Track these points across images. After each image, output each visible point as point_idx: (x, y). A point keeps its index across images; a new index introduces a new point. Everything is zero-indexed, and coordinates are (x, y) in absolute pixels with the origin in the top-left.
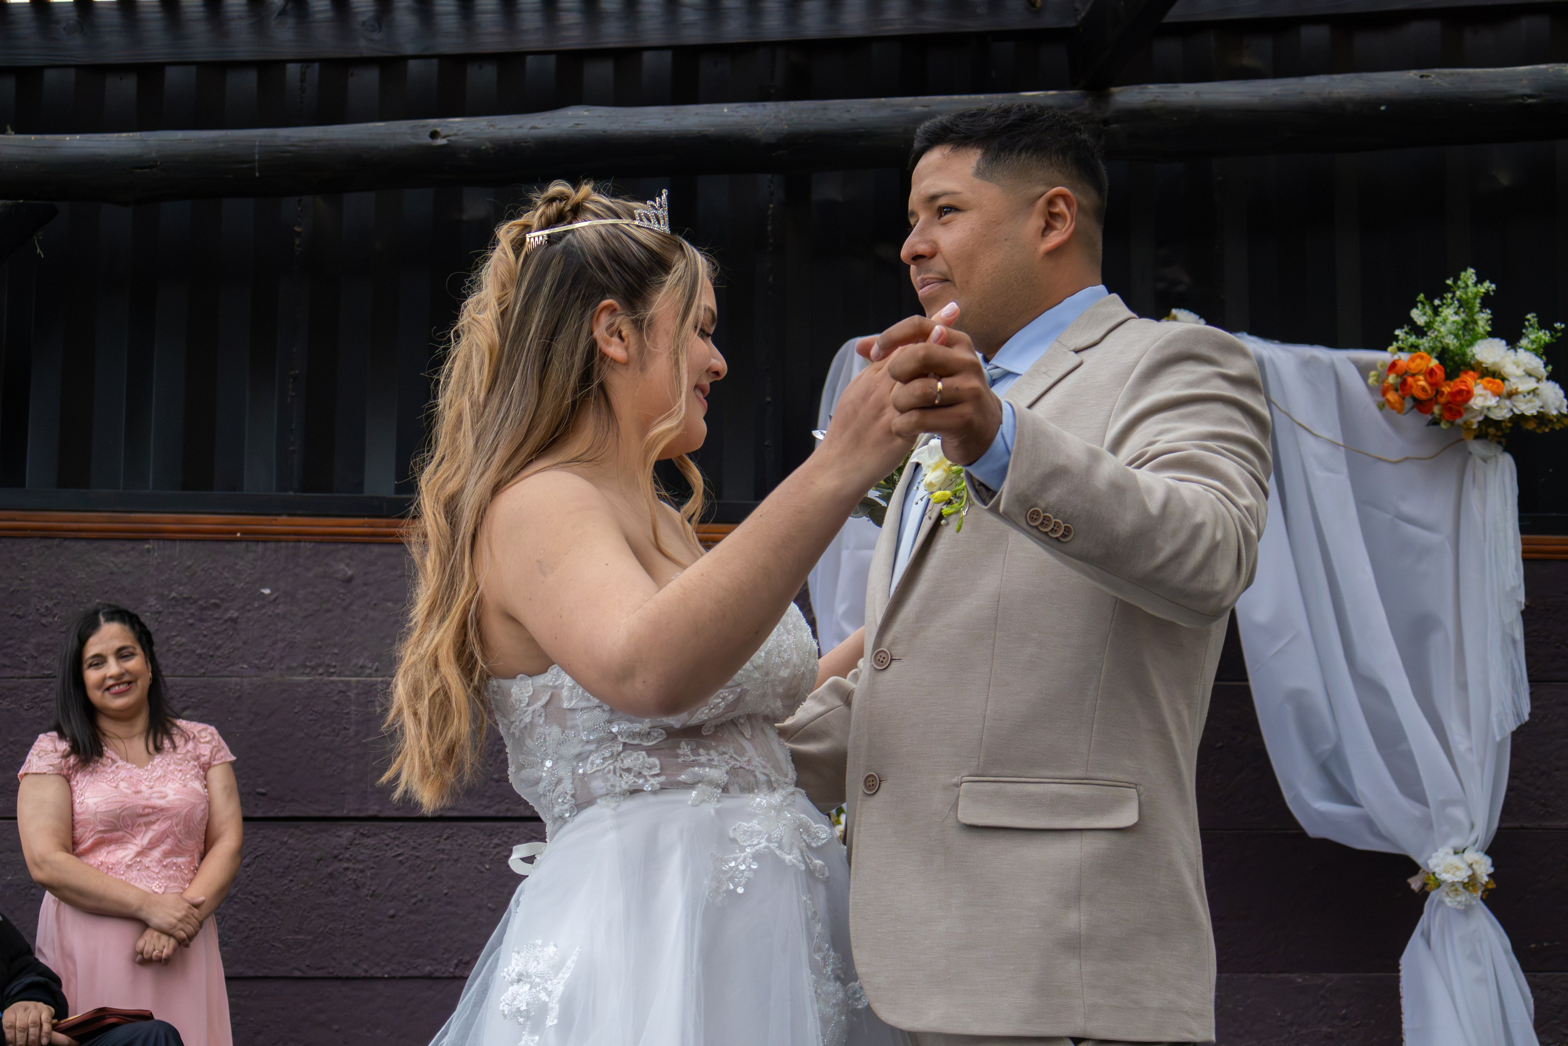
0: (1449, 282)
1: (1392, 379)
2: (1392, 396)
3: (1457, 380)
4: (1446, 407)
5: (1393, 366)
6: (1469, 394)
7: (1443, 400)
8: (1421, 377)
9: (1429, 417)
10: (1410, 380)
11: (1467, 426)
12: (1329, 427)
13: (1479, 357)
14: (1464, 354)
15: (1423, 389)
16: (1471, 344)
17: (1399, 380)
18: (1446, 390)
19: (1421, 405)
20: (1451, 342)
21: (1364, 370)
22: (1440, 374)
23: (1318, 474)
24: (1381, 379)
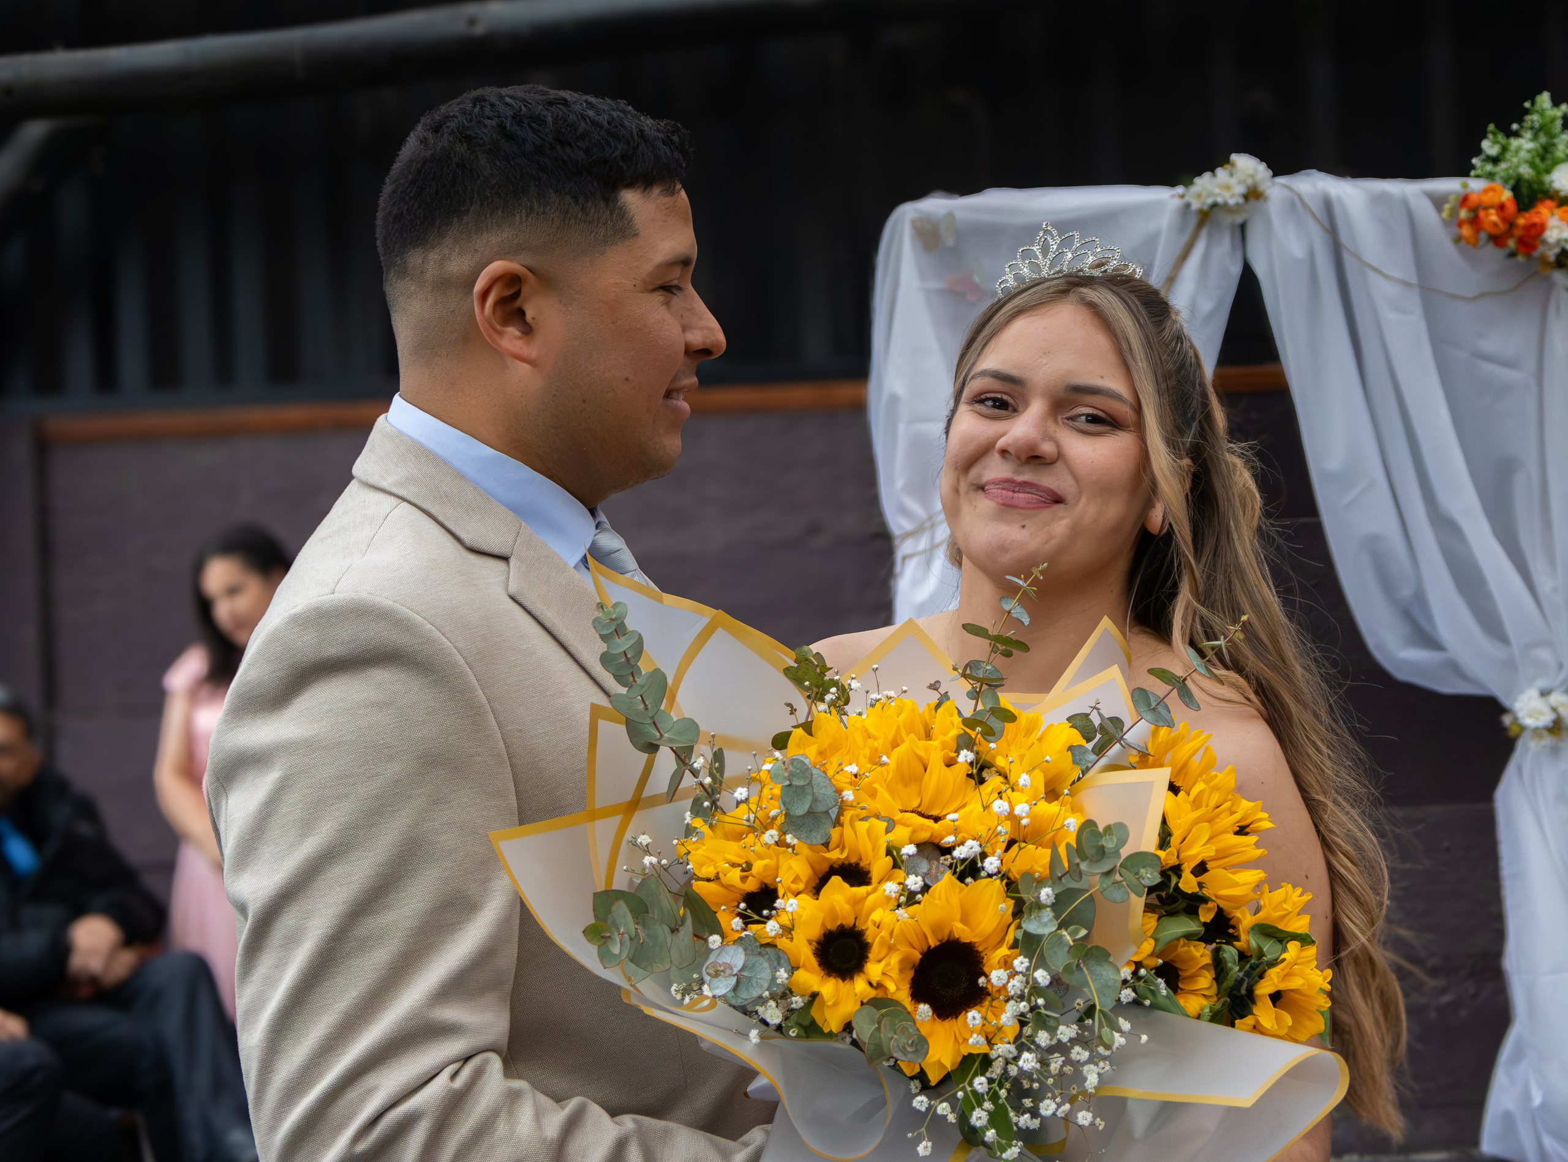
0: (1527, 105)
1: (1463, 214)
2: (1466, 231)
3: (1533, 211)
4: (1521, 242)
5: (1464, 200)
6: (1542, 227)
7: (1517, 232)
8: (1492, 211)
9: (1506, 251)
10: (1482, 214)
11: (1543, 260)
12: (1402, 267)
13: (1557, 185)
14: (1541, 183)
15: (1495, 224)
16: (1548, 171)
17: (1471, 215)
18: (1521, 222)
19: (1497, 240)
20: (1526, 171)
21: (1438, 201)
22: (1511, 208)
23: (1389, 317)
24: (1454, 212)
